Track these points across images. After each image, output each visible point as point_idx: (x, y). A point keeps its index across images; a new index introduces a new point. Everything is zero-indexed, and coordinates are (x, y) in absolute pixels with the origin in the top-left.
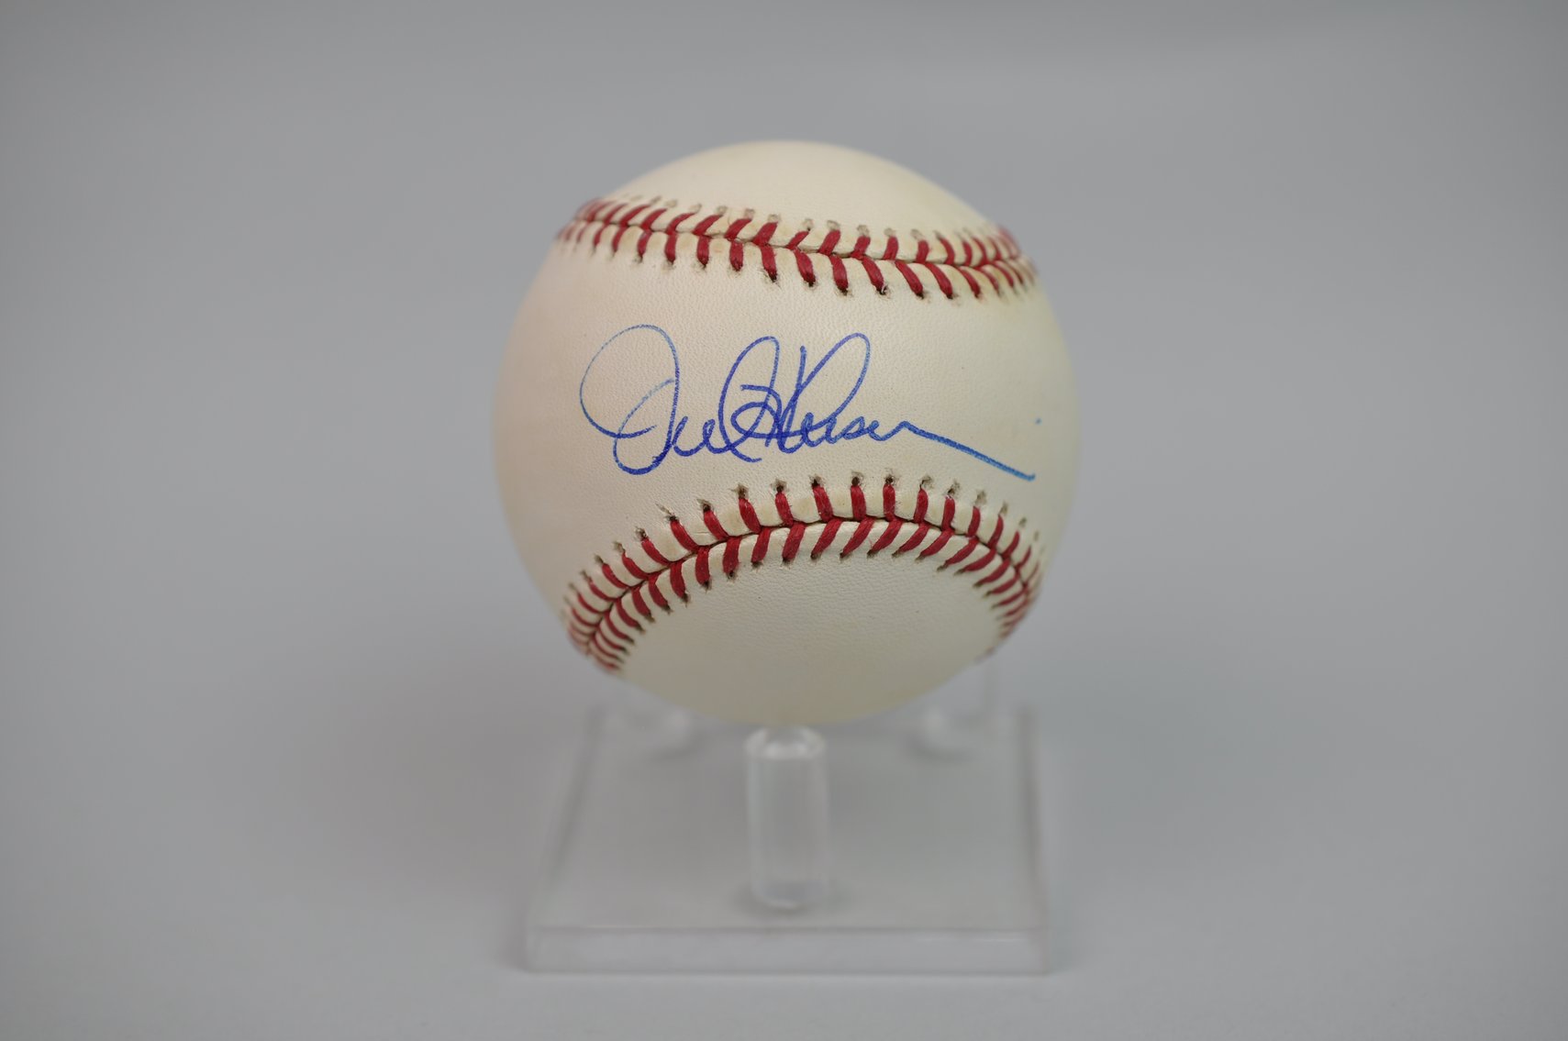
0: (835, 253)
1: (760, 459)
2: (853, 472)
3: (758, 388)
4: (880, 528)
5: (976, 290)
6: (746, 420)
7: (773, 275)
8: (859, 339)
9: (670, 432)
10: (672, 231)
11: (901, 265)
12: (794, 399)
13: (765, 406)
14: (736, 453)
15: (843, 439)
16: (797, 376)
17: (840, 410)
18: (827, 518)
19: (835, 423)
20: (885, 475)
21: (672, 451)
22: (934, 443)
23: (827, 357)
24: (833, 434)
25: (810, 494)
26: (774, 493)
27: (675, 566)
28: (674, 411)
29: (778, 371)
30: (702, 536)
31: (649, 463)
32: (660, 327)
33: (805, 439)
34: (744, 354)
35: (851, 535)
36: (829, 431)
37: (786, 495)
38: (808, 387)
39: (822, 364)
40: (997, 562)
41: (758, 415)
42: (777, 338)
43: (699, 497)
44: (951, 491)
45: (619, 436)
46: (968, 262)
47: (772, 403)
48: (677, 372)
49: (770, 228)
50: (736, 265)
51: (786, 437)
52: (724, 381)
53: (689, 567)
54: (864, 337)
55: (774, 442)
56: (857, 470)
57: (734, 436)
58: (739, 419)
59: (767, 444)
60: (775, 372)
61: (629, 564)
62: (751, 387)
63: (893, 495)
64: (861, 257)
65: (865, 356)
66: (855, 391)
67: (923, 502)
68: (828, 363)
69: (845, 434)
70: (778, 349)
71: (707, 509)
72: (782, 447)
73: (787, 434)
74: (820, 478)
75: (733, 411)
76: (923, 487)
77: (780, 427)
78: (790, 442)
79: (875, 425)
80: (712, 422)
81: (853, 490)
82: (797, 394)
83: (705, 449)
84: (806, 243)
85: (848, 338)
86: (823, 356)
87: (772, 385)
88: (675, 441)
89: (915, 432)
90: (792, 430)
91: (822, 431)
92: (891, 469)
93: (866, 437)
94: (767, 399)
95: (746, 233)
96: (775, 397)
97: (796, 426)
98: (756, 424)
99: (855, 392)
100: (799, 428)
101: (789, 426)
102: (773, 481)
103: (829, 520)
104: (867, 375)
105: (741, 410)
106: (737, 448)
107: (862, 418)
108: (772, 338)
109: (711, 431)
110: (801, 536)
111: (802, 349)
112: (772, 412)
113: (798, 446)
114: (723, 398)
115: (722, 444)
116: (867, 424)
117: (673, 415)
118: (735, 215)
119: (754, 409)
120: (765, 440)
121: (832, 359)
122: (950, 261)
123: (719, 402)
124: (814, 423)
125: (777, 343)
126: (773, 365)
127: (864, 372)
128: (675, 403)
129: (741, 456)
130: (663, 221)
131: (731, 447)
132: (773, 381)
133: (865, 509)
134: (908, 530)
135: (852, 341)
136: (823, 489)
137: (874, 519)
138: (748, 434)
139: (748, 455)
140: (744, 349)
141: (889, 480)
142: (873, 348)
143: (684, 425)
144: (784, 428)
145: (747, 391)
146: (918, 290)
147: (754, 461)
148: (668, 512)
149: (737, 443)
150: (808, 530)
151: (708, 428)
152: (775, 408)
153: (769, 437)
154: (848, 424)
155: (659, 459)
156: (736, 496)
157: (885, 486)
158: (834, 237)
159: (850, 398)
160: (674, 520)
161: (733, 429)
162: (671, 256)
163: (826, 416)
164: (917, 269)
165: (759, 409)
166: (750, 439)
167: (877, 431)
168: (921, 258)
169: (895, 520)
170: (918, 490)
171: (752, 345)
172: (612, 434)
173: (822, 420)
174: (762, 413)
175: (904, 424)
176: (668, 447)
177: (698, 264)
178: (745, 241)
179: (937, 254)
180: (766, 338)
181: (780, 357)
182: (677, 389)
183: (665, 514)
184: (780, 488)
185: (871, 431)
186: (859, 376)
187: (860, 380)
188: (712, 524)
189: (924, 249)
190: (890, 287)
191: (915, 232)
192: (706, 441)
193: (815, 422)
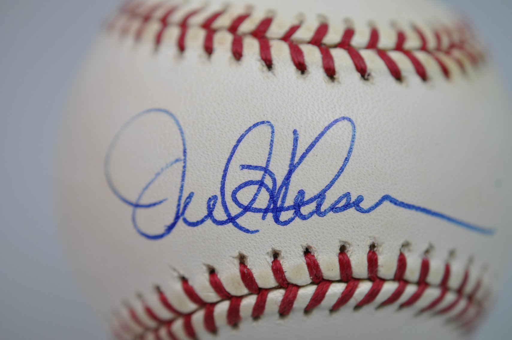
0: (325, 44)
1: (257, 231)
2: (340, 241)
3: (256, 168)
4: (364, 287)
5: (446, 72)
6: (245, 197)
7: (269, 64)
8: (346, 122)
9: (179, 205)
10: (184, 25)
11: (382, 54)
12: (288, 178)
13: (261, 184)
14: (237, 225)
15: (331, 213)
16: (290, 157)
17: (329, 187)
18: (317, 281)
19: (324, 198)
20: (369, 242)
21: (180, 222)
22: (412, 212)
23: (317, 140)
24: (323, 209)
25: (302, 261)
26: (270, 260)
27: (188, 317)
28: (182, 186)
29: (273, 152)
30: (210, 295)
31: (161, 230)
32: (172, 110)
33: (298, 213)
34: (242, 137)
35: (339, 295)
36: (319, 206)
37: (281, 262)
38: (300, 167)
39: (312, 146)
40: (462, 304)
41: (255, 192)
42: (272, 123)
43: (205, 262)
44: (427, 252)
45: (137, 206)
46: (439, 48)
47: (268, 181)
48: (185, 152)
49: (266, 23)
50: (237, 56)
51: (281, 211)
52: (225, 161)
53: (198, 318)
54: (350, 120)
55: (270, 215)
56: (344, 240)
57: (234, 210)
58: (239, 196)
59: (264, 218)
60: (270, 154)
61: (150, 312)
62: (249, 167)
63: (376, 260)
64: (347, 47)
65: (351, 137)
66: (342, 169)
67: (402, 263)
68: (318, 144)
69: (333, 208)
70: (273, 132)
71: (212, 272)
72: (277, 220)
73: (282, 209)
74: (311, 247)
75: (233, 188)
76: (402, 250)
77: (275, 203)
78: (284, 216)
79: (360, 199)
80: (215, 197)
81: (341, 256)
82: (290, 172)
83: (209, 221)
84: (298, 35)
85: (336, 121)
86: (313, 139)
87: (267, 165)
88: (183, 213)
89: (396, 204)
90: (286, 205)
91: (312, 206)
92: (375, 238)
93: (352, 211)
94: (263, 178)
95: (247, 27)
96: (270, 176)
97: (290, 201)
98: (254, 200)
99: (343, 171)
100: (292, 204)
101: (283, 202)
102: (270, 250)
103: (320, 282)
104: (353, 154)
105: (240, 187)
106: (238, 221)
107: (349, 193)
108: (268, 122)
109: (214, 205)
110: (295, 297)
111: (295, 132)
112: (268, 189)
113: (292, 220)
114: (224, 176)
115: (224, 217)
116: (353, 199)
117: (181, 190)
118: (237, 11)
119: (252, 186)
120: (261, 214)
121: (321, 141)
122: (424, 48)
123: (220, 180)
124: (305, 199)
125: (272, 127)
126: (269, 147)
127: (350, 151)
128: (183, 180)
129: (241, 228)
130: (177, 17)
131: (232, 220)
132: (268, 161)
133: (351, 273)
134: (389, 288)
135: (340, 124)
136: (313, 256)
137: (359, 280)
138: (247, 209)
139: (247, 227)
140: (243, 132)
141: (373, 246)
142: (358, 129)
143: (191, 199)
144: (279, 203)
145: (245, 171)
146: (397, 74)
147: (252, 232)
148: (178, 273)
149: (237, 216)
150: (301, 292)
151: (212, 203)
152: (270, 185)
153: (266, 211)
154: (336, 199)
155: (170, 228)
156: (237, 262)
157: (369, 252)
158: (323, 30)
159: (338, 176)
160: (184, 280)
161: (233, 204)
162: (181, 47)
163: (316, 192)
164: (397, 57)
165: (257, 187)
166: (248, 214)
167: (362, 205)
168: (399, 47)
169: (378, 280)
170: (398, 253)
171: (250, 129)
172: (131, 204)
173: (312, 195)
174: (259, 191)
175: (386, 198)
176: (177, 218)
177: (204, 54)
178: (245, 34)
179: (412, 43)
180: (263, 122)
181: (275, 140)
182: (184, 167)
183: (175, 274)
184: (276, 255)
185: (357, 204)
186: (346, 156)
187: (347, 160)
188: (217, 286)
189: (401, 38)
190: (373, 74)
191: (393, 24)
192: (210, 214)
193: (307, 197)
